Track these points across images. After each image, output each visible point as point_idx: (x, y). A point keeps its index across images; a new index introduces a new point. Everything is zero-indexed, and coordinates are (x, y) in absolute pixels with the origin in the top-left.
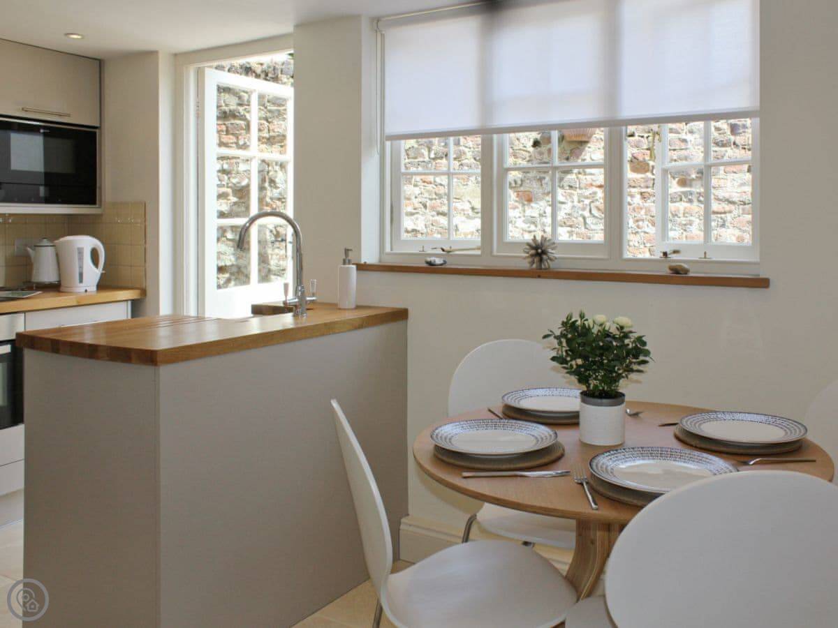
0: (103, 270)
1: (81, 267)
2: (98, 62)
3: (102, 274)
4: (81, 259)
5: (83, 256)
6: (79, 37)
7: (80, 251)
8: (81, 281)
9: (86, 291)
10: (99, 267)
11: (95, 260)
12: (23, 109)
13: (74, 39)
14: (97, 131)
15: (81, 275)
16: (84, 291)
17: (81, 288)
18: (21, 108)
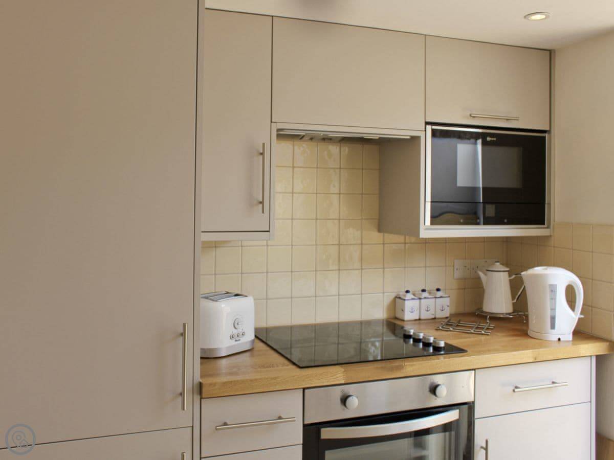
0: (581, 313)
1: (553, 309)
2: (548, 52)
3: (580, 319)
4: (553, 299)
5: (555, 295)
6: (543, 17)
7: (553, 289)
8: (553, 327)
9: (559, 339)
10: (576, 310)
11: (571, 302)
12: (470, 115)
13: (535, 20)
14: (547, 135)
15: (553, 319)
16: (557, 339)
17: (553, 336)
18: (468, 114)
